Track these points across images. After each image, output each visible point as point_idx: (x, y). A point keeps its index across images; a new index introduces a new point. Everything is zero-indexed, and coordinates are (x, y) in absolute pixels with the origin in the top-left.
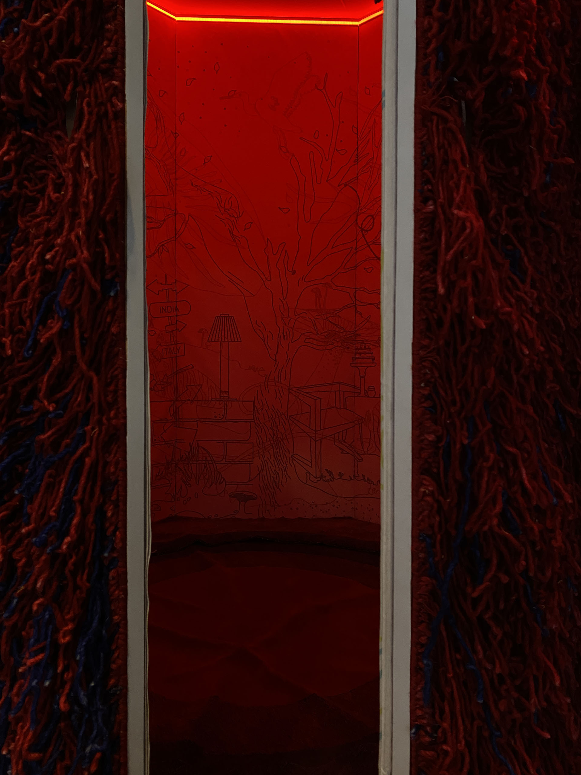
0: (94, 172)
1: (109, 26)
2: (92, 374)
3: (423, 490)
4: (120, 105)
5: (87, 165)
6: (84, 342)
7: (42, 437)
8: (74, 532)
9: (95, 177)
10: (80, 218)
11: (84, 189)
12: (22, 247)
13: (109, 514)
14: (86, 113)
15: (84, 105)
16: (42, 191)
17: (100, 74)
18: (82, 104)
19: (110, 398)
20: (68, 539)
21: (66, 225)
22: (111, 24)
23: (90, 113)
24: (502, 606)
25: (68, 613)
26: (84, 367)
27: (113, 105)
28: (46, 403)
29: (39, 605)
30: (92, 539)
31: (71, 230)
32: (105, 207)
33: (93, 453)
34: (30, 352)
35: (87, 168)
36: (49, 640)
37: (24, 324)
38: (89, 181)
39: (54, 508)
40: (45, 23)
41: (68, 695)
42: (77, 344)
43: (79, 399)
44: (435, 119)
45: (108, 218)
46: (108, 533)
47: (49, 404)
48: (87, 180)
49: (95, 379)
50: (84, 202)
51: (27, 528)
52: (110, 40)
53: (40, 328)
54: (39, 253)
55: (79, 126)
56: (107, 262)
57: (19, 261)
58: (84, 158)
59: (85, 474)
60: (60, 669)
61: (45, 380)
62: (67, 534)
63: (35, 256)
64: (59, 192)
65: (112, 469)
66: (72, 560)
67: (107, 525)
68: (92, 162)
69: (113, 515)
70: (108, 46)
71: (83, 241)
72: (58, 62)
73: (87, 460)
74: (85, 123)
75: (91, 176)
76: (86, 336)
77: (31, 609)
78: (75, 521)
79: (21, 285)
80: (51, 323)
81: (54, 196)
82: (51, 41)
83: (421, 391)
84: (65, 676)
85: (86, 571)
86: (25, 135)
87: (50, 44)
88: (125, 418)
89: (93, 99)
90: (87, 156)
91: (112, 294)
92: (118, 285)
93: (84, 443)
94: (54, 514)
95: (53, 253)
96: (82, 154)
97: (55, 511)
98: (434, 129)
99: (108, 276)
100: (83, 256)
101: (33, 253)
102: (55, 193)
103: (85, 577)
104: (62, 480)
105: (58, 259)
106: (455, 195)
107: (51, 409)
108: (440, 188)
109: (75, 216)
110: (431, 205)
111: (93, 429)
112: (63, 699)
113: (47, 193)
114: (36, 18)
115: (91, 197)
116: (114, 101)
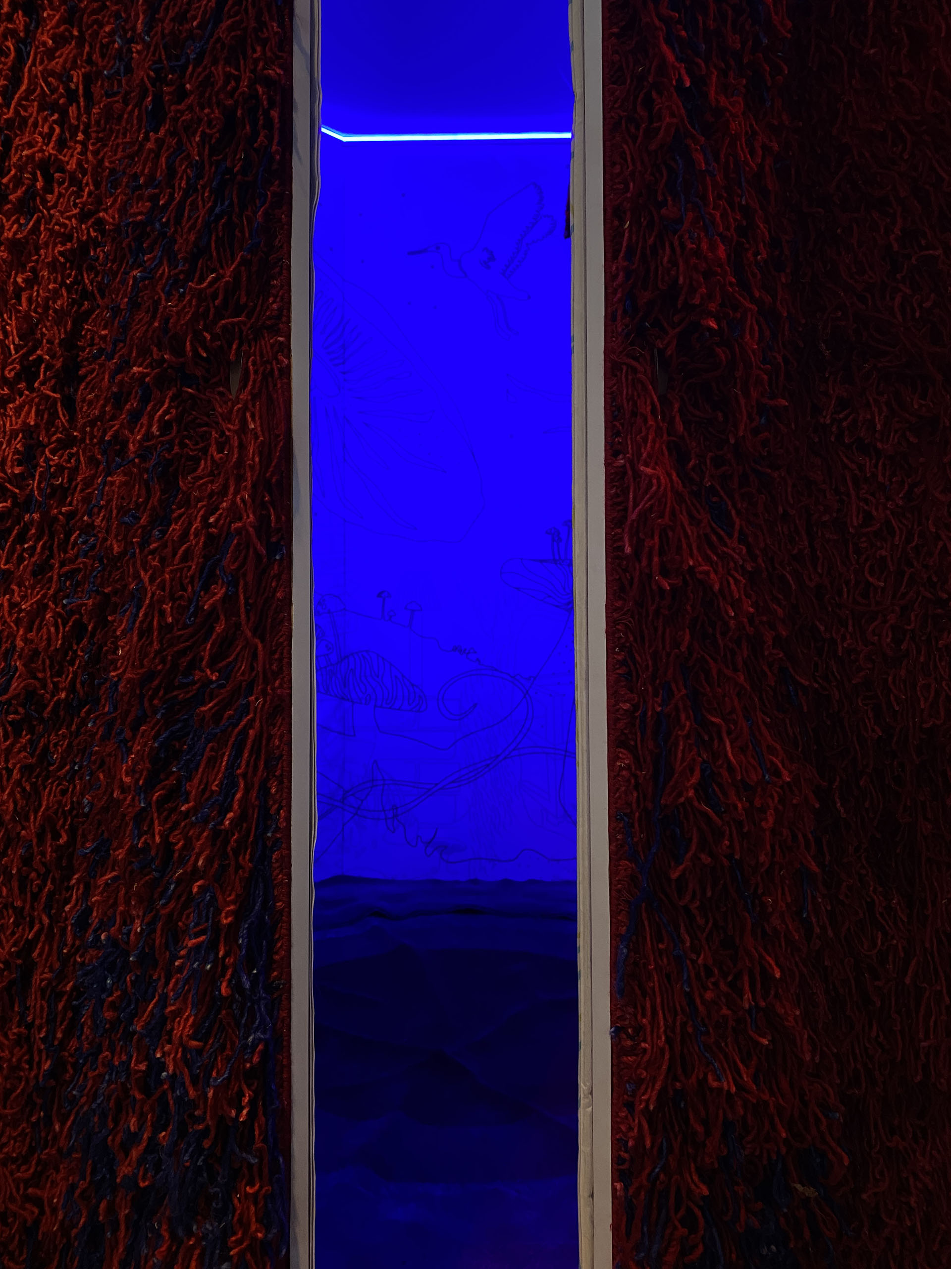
0: (260, 433)
1: (275, 282)
2: (257, 641)
3: (618, 764)
4: (286, 361)
5: (253, 426)
6: (249, 607)
7: (203, 709)
8: (237, 807)
9: (261, 438)
10: (246, 481)
11: (249, 450)
12: (183, 509)
13: (273, 791)
14: (252, 372)
15: (250, 364)
16: (205, 451)
17: (265, 331)
18: (247, 363)
19: (274, 667)
20: (230, 815)
21: (232, 489)
22: (277, 280)
23: (256, 372)
24: (709, 894)
25: (230, 895)
26: (249, 634)
27: (279, 362)
28: (209, 672)
29: (199, 887)
30: (255, 816)
31: (237, 492)
32: (271, 469)
33: (257, 724)
34: (192, 619)
35: (253, 429)
36: (210, 921)
37: (185, 590)
38: (255, 443)
39: (216, 783)
40: (211, 284)
41: (230, 981)
42: (242, 610)
43: (243, 668)
44: (625, 368)
45: (274, 480)
46: (272, 812)
47: (212, 674)
48: (253, 442)
49: (260, 646)
50: (249, 464)
51: (187, 806)
52: (276, 297)
53: (202, 593)
54: (202, 516)
55: (245, 386)
56: (273, 525)
57: (180, 524)
58: (250, 420)
59: (248, 746)
60: (221, 954)
61: (208, 648)
62: (229, 809)
63: (199, 519)
64: (222, 452)
65: (277, 742)
66: (235, 837)
67: (271, 803)
68: (258, 423)
69: (277, 792)
70: (274, 302)
71: (249, 505)
72: (223, 322)
73: (251, 732)
74: (251, 383)
75: (257, 438)
76: (250, 601)
77: (191, 892)
78: (238, 796)
79: (183, 549)
80: (215, 589)
81: (217, 456)
82: (217, 302)
83: (616, 657)
84: (227, 960)
85: (249, 851)
86: (187, 392)
87: (216, 304)
88: (290, 688)
89: (258, 358)
90: (253, 416)
91: (278, 557)
92: (284, 548)
93: (248, 714)
94: (217, 789)
95: (216, 516)
96: (248, 415)
97: (217, 786)
98: (624, 379)
99: (274, 539)
100: (249, 520)
101: (196, 516)
102: (218, 453)
103: (247, 857)
104: (224, 753)
105: (222, 522)
106: (643, 450)
107: (214, 678)
108: (629, 442)
109: (240, 478)
110: (622, 459)
111: (257, 699)
112: (224, 984)
113: (210, 453)
114: (201, 280)
115: (257, 459)
116: (279, 357)
